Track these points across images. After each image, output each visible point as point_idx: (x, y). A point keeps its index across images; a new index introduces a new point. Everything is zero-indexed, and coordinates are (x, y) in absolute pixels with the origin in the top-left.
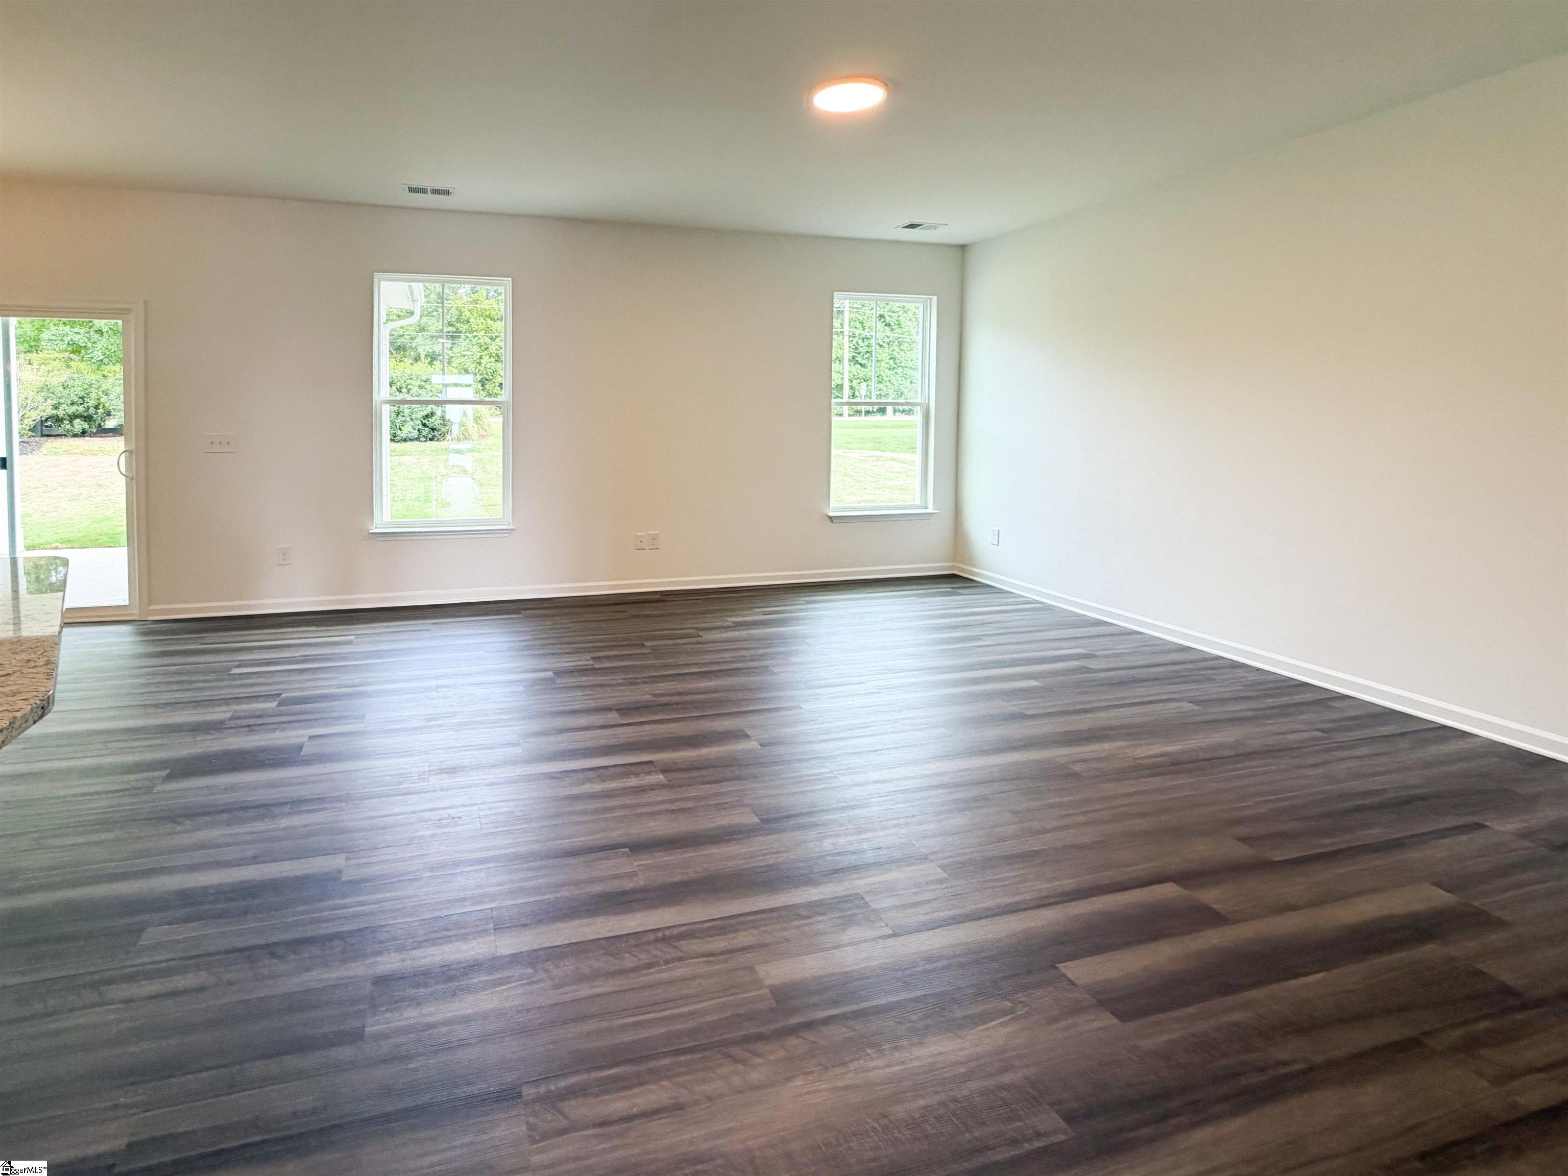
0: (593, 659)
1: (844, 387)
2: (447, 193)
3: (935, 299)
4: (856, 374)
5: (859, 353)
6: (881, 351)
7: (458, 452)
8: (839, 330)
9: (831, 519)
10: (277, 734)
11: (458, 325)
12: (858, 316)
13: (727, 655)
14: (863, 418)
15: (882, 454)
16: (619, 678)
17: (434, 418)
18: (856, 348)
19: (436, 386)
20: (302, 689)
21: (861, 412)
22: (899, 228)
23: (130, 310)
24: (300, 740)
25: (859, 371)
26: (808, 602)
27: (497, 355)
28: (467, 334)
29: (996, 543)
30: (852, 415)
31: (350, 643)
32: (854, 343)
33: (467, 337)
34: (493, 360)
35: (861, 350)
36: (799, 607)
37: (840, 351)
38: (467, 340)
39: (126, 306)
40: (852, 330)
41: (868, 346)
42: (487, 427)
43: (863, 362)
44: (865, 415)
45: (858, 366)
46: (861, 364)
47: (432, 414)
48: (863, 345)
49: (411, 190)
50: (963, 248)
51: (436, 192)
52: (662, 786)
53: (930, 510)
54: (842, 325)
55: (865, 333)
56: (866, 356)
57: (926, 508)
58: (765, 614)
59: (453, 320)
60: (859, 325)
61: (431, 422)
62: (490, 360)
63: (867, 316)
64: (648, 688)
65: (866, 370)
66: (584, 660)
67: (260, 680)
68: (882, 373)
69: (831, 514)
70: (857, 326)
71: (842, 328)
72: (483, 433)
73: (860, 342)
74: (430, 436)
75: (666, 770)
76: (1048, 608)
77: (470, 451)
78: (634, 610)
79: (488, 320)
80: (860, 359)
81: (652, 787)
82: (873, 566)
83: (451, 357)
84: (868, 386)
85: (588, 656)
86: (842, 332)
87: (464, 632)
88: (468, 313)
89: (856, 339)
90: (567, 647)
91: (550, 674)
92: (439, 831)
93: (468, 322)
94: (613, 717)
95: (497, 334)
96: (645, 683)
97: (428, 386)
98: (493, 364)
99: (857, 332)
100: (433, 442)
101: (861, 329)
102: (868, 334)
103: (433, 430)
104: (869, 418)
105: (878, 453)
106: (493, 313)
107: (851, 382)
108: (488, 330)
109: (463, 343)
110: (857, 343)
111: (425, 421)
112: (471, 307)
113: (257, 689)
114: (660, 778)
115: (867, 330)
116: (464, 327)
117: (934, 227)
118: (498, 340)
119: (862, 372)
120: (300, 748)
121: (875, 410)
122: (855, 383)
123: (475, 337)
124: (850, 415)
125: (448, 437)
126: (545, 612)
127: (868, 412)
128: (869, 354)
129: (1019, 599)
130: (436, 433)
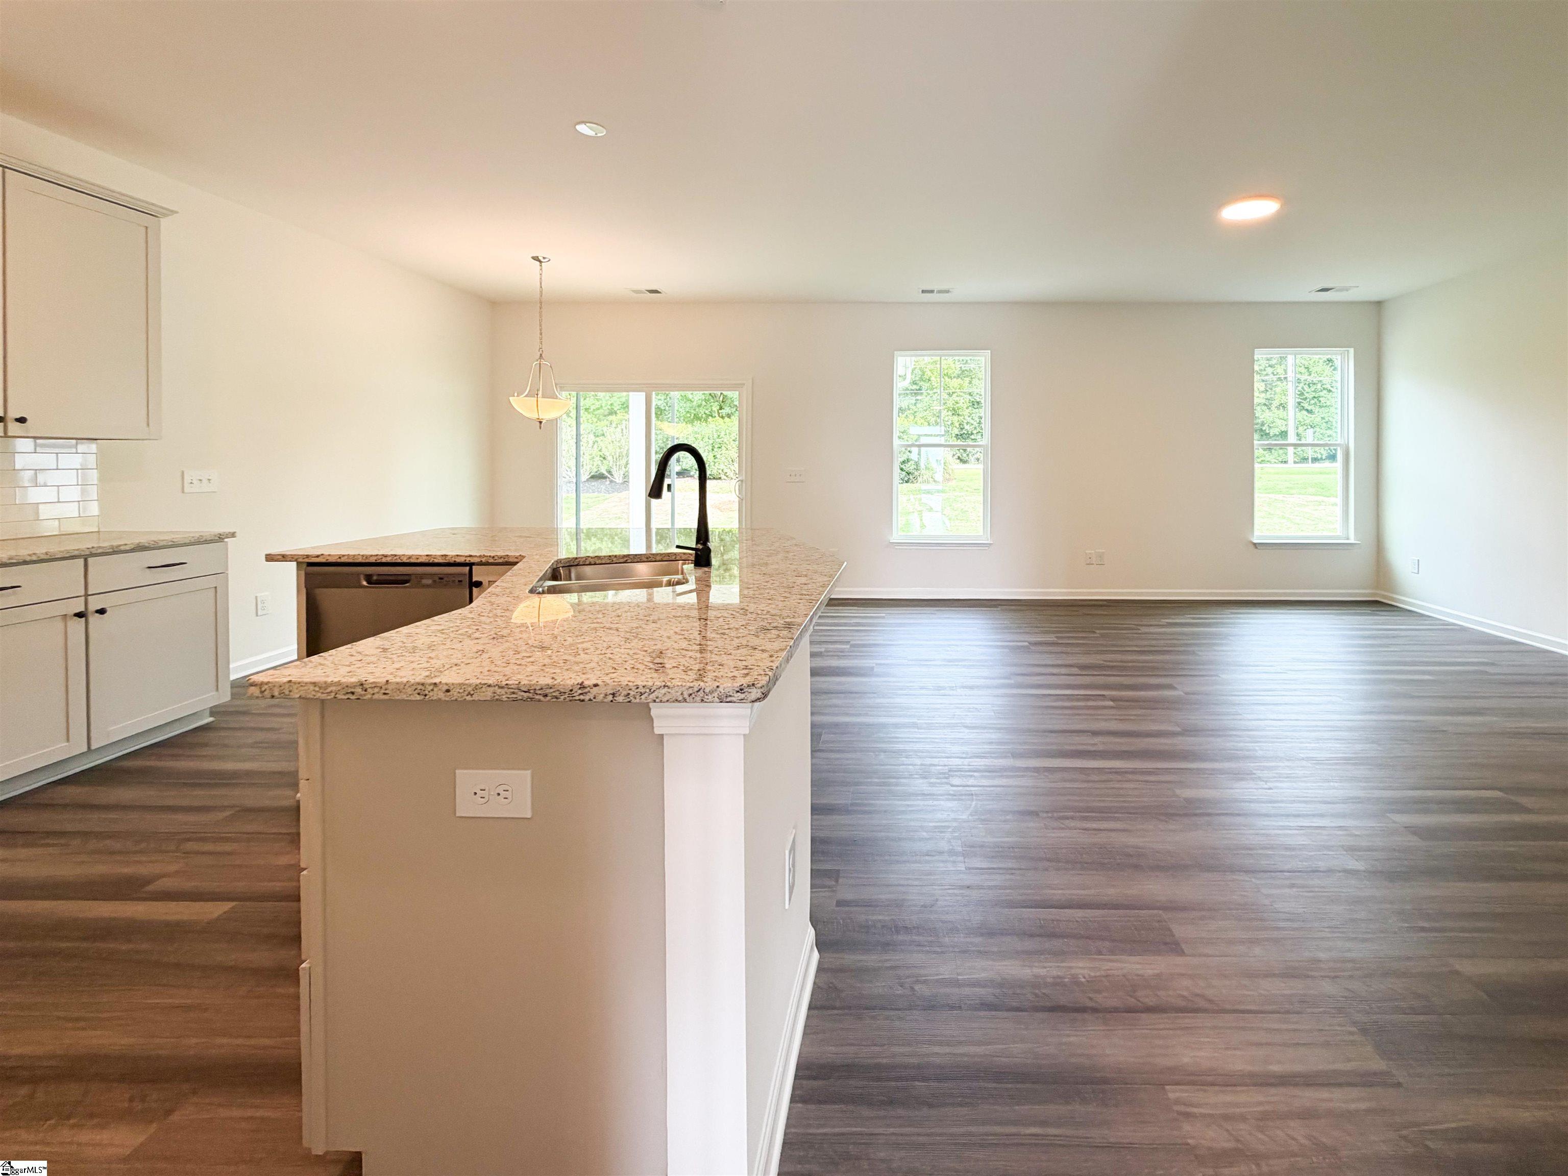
0: (1056, 637)
1: (1289, 433)
2: (947, 292)
3: (1352, 350)
4: (1302, 420)
5: (1306, 399)
6: (1329, 397)
7: (928, 492)
8: (1282, 376)
9: (1255, 544)
10: (856, 661)
11: (922, 383)
12: (1303, 361)
13: (1162, 642)
14: (1310, 465)
15: (1326, 499)
16: (1077, 649)
17: (909, 463)
18: (1302, 394)
19: (912, 436)
20: (862, 640)
21: (1308, 459)
22: (1313, 293)
23: (744, 384)
24: (871, 665)
25: (1305, 418)
26: (1232, 613)
27: (954, 409)
28: (928, 391)
29: (1416, 572)
30: (1297, 463)
31: (883, 617)
32: (1300, 388)
33: (929, 394)
34: (950, 413)
35: (1307, 395)
36: (1225, 616)
37: (1284, 397)
38: (929, 397)
39: (740, 382)
40: (1297, 376)
41: (1314, 391)
42: (951, 471)
43: (1309, 408)
44: (1312, 462)
45: (1305, 413)
46: (1307, 410)
47: (908, 460)
48: (1309, 390)
49: (923, 292)
50: (1379, 305)
51: (940, 292)
52: (1112, 707)
53: (1352, 541)
54: (1285, 371)
55: (1310, 379)
56: (1312, 402)
57: (1348, 539)
58: (1194, 618)
59: (917, 379)
60: (1303, 370)
61: (907, 467)
62: (947, 414)
63: (1313, 361)
64: (1099, 657)
65: (1313, 416)
66: (1051, 638)
67: (831, 634)
68: (1331, 419)
69: (1255, 541)
70: (1302, 371)
71: (1286, 373)
72: (948, 476)
73: (1306, 387)
74: (906, 479)
75: (1113, 699)
76: (1463, 629)
77: (938, 491)
78: (1086, 611)
79: (946, 378)
80: (1306, 406)
81: (1105, 707)
82: (1297, 589)
83: (915, 412)
84: (1314, 433)
85: (1053, 635)
86: (1285, 378)
87: (960, 616)
88: (929, 373)
89: (1302, 385)
90: (1036, 630)
91: (1026, 644)
92: (969, 714)
93: (929, 380)
94: (1075, 670)
95: (954, 391)
96: (1095, 653)
97: (905, 437)
98: (950, 417)
99: (1303, 378)
100: (909, 484)
101: (1307, 374)
102: (1314, 380)
103: (908, 474)
104: (1317, 465)
105: (1320, 498)
106: (950, 372)
107: (1297, 428)
108: (947, 387)
109: (924, 399)
110: (1303, 388)
111: (903, 466)
112: (932, 367)
113: (835, 638)
114: (1111, 703)
115: (1313, 375)
116: (925, 385)
117: (1346, 289)
118: (954, 395)
119: (1309, 419)
120: (872, 668)
121: (1324, 458)
122: (1301, 429)
123: (935, 393)
124: (1295, 462)
125: (920, 479)
126: (1019, 608)
127: (1315, 460)
128: (1316, 400)
129: (1438, 622)
130: (911, 477)
